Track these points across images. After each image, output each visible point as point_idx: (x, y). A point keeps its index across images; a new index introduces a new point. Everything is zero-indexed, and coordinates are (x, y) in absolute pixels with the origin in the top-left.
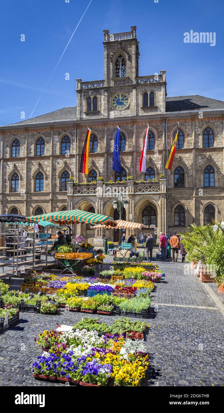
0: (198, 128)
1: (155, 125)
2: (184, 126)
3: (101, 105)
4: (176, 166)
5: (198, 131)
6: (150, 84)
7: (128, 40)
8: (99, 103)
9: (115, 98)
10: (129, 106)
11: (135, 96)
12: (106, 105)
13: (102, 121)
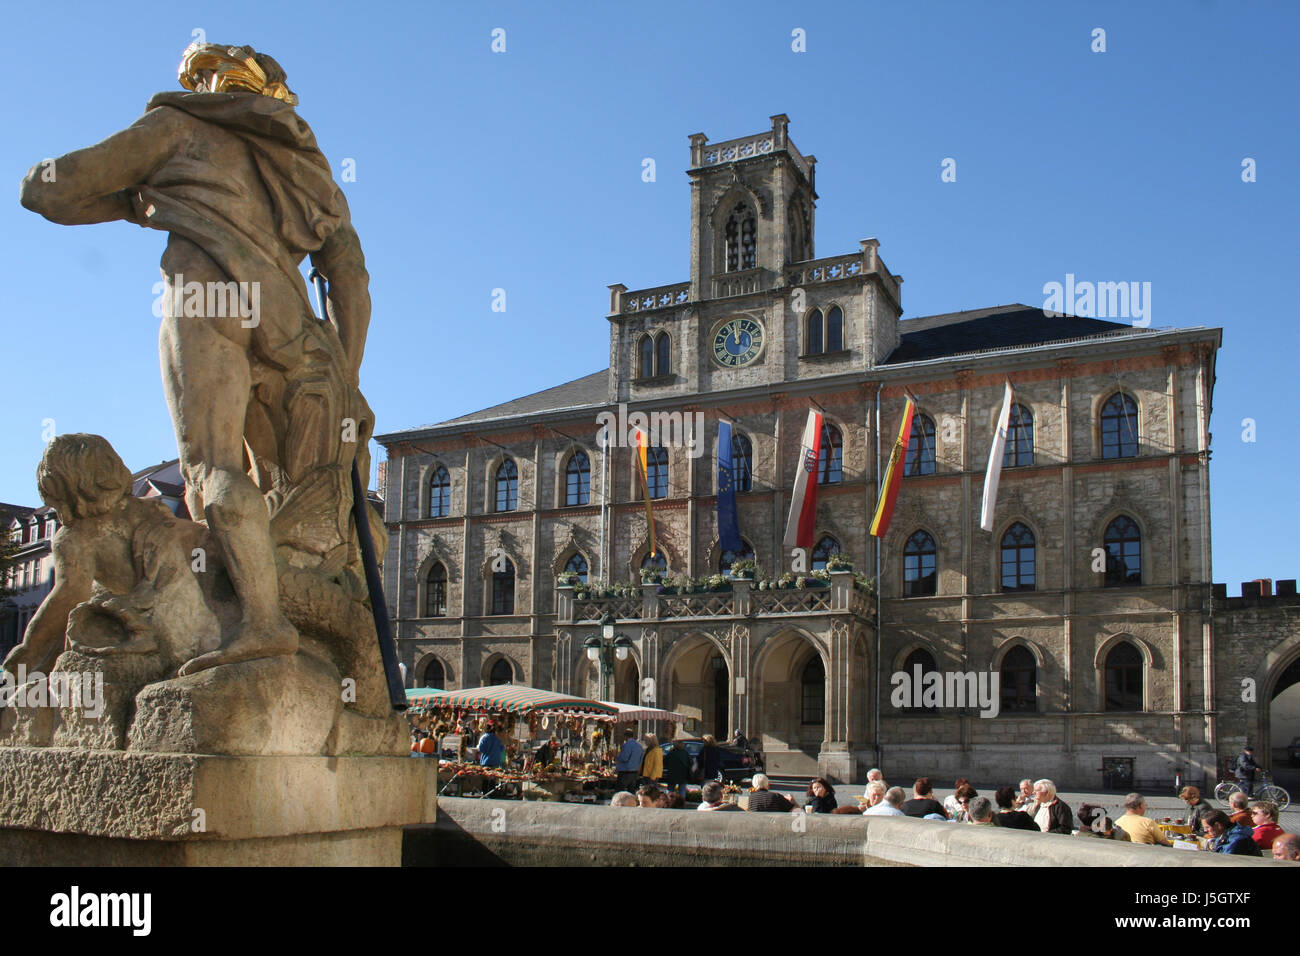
0: (978, 407)
1: (843, 406)
2: (935, 403)
3: (680, 357)
4: (911, 530)
5: (978, 418)
6: (827, 282)
7: (762, 156)
8: (675, 352)
9: (722, 333)
10: (763, 355)
11: (782, 323)
12: (696, 357)
13: (680, 403)
